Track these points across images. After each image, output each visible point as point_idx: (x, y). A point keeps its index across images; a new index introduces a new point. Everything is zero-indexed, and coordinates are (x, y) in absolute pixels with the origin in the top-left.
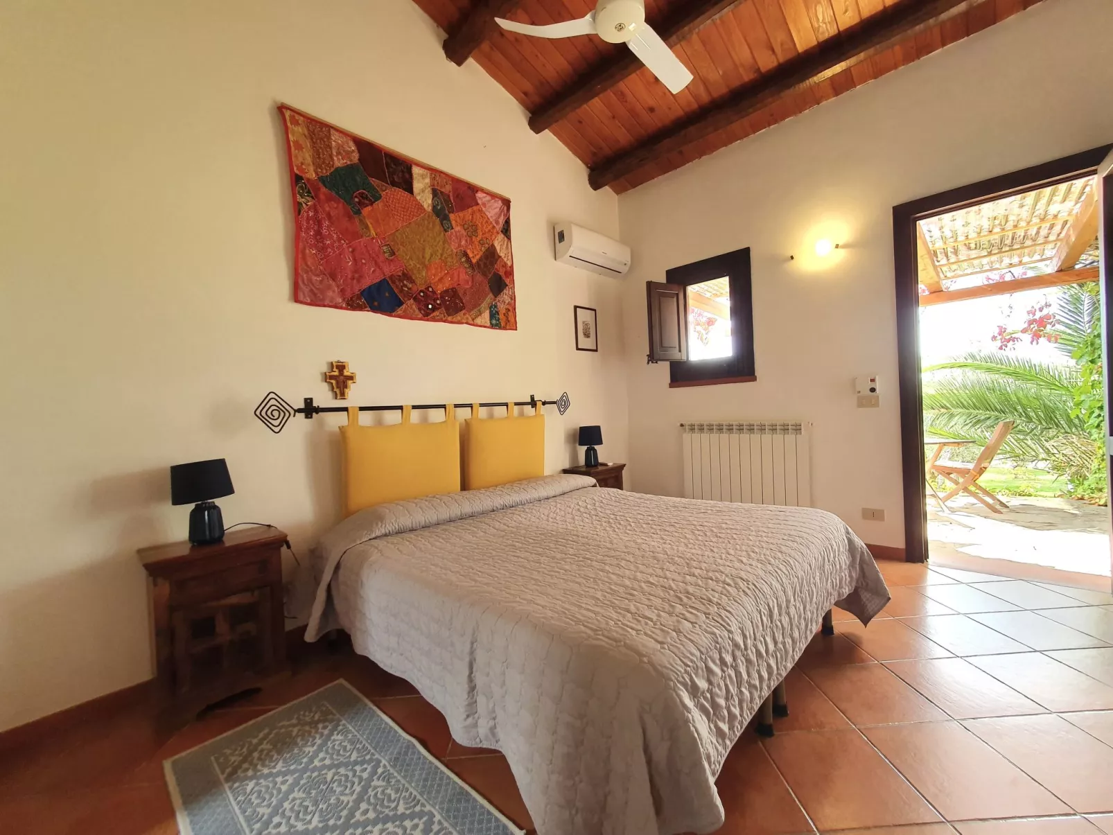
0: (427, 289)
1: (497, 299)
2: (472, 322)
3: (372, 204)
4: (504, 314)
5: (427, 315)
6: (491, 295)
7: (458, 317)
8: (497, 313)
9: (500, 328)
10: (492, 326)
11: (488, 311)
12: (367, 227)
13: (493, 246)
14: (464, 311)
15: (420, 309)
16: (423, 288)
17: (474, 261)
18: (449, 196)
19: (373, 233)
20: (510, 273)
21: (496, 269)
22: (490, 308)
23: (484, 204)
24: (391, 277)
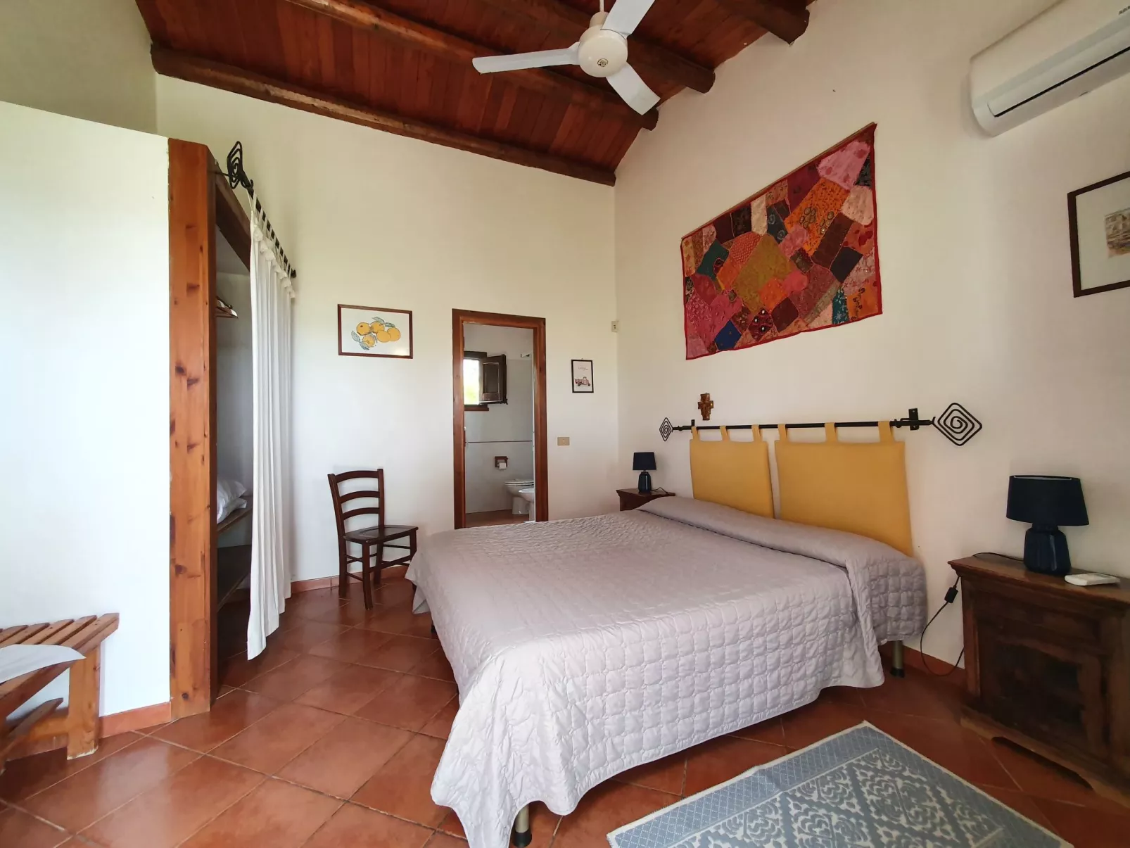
0: (760, 313)
1: (844, 284)
2: (806, 329)
3: (722, 266)
4: (855, 300)
5: (759, 339)
6: (837, 283)
7: (792, 328)
8: (844, 302)
9: (848, 322)
10: (835, 323)
11: (831, 306)
12: (720, 287)
13: (841, 215)
14: (796, 320)
15: (753, 336)
16: (757, 314)
17: (811, 254)
18: (784, 201)
19: (723, 288)
20: (870, 233)
21: (846, 243)
22: (833, 301)
23: (829, 171)
24: (733, 317)
